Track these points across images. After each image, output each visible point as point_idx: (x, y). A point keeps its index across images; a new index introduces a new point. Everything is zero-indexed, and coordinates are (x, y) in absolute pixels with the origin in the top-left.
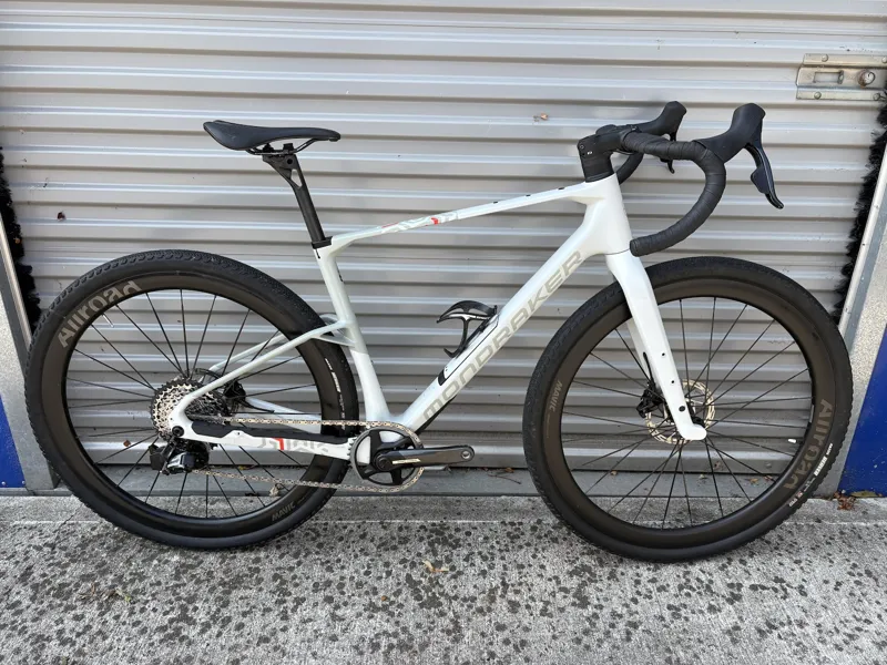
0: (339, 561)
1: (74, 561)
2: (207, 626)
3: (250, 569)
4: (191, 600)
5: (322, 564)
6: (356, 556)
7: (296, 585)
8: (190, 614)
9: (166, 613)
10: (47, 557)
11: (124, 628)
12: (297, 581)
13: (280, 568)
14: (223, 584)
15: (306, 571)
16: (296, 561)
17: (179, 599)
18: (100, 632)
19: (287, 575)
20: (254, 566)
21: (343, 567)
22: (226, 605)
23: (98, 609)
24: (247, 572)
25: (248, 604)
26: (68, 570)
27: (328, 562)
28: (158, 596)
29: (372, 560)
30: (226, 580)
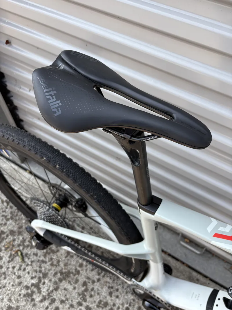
0: (117, 290)
1: (12, 218)
2: (44, 299)
3: (76, 269)
4: (45, 275)
5: (109, 287)
6: (127, 293)
7: (91, 296)
8: (41, 286)
9: (32, 278)
10: (4, 210)
11: (14, 276)
12: (93, 293)
13: (88, 278)
14: (61, 273)
15: (99, 288)
16: (97, 277)
17: (40, 271)
18: (4, 273)
19: (90, 286)
20: (78, 268)
21: (117, 297)
22: (56, 289)
23: (9, 257)
24: (74, 271)
25: (66, 295)
26: (8, 223)
27: (112, 288)
28: (34, 264)
29: (134, 300)
30: (64, 271)
